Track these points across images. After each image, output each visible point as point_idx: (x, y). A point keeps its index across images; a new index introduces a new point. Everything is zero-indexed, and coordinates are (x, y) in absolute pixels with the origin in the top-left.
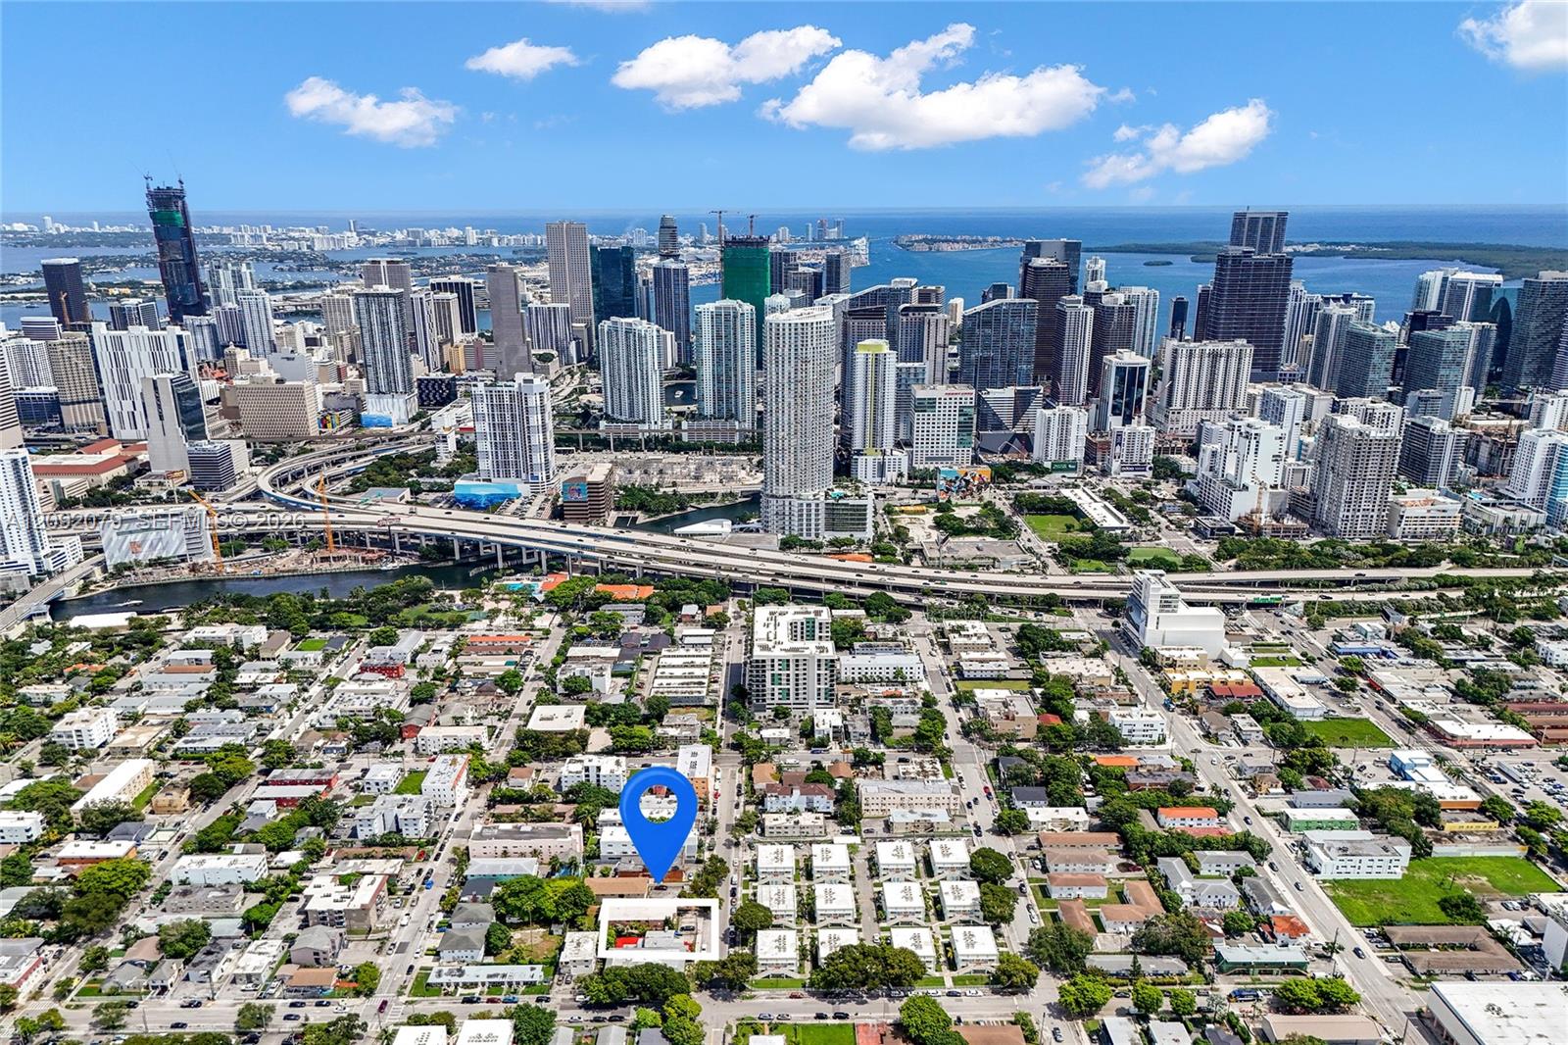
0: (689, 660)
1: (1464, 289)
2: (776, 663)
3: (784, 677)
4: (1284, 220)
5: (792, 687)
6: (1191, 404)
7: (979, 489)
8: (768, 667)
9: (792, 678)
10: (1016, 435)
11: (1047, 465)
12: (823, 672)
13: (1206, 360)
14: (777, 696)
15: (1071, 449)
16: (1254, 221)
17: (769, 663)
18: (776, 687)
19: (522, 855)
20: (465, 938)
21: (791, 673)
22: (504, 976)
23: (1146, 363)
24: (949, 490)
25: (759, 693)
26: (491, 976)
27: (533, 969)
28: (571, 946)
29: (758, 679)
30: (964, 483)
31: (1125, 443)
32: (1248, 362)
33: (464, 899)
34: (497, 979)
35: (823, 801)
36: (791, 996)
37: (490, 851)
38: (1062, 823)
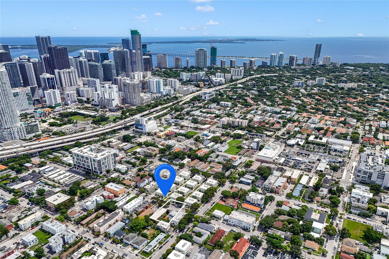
0: (58, 173)
1: (91, 54)
2: (103, 159)
3: (105, 162)
4: (50, 38)
6: (67, 86)
7: (49, 114)
8: (101, 161)
9: (107, 162)
10: (35, 100)
11: (54, 105)
12: (113, 157)
14: (104, 168)
15: (58, 100)
16: (42, 38)
18: (104, 166)
19: (114, 223)
20: (141, 240)
21: (106, 160)
22: (159, 239)
23: (54, 76)
24: (40, 116)
25: (100, 169)
26: (157, 241)
27: (161, 234)
28: (162, 226)
29: (99, 165)
30: (44, 114)
31: (70, 96)
32: (76, 73)
33: (122, 237)
34: (159, 241)
35: (151, 179)
36: (203, 206)
37: (105, 228)
38: (188, 162)
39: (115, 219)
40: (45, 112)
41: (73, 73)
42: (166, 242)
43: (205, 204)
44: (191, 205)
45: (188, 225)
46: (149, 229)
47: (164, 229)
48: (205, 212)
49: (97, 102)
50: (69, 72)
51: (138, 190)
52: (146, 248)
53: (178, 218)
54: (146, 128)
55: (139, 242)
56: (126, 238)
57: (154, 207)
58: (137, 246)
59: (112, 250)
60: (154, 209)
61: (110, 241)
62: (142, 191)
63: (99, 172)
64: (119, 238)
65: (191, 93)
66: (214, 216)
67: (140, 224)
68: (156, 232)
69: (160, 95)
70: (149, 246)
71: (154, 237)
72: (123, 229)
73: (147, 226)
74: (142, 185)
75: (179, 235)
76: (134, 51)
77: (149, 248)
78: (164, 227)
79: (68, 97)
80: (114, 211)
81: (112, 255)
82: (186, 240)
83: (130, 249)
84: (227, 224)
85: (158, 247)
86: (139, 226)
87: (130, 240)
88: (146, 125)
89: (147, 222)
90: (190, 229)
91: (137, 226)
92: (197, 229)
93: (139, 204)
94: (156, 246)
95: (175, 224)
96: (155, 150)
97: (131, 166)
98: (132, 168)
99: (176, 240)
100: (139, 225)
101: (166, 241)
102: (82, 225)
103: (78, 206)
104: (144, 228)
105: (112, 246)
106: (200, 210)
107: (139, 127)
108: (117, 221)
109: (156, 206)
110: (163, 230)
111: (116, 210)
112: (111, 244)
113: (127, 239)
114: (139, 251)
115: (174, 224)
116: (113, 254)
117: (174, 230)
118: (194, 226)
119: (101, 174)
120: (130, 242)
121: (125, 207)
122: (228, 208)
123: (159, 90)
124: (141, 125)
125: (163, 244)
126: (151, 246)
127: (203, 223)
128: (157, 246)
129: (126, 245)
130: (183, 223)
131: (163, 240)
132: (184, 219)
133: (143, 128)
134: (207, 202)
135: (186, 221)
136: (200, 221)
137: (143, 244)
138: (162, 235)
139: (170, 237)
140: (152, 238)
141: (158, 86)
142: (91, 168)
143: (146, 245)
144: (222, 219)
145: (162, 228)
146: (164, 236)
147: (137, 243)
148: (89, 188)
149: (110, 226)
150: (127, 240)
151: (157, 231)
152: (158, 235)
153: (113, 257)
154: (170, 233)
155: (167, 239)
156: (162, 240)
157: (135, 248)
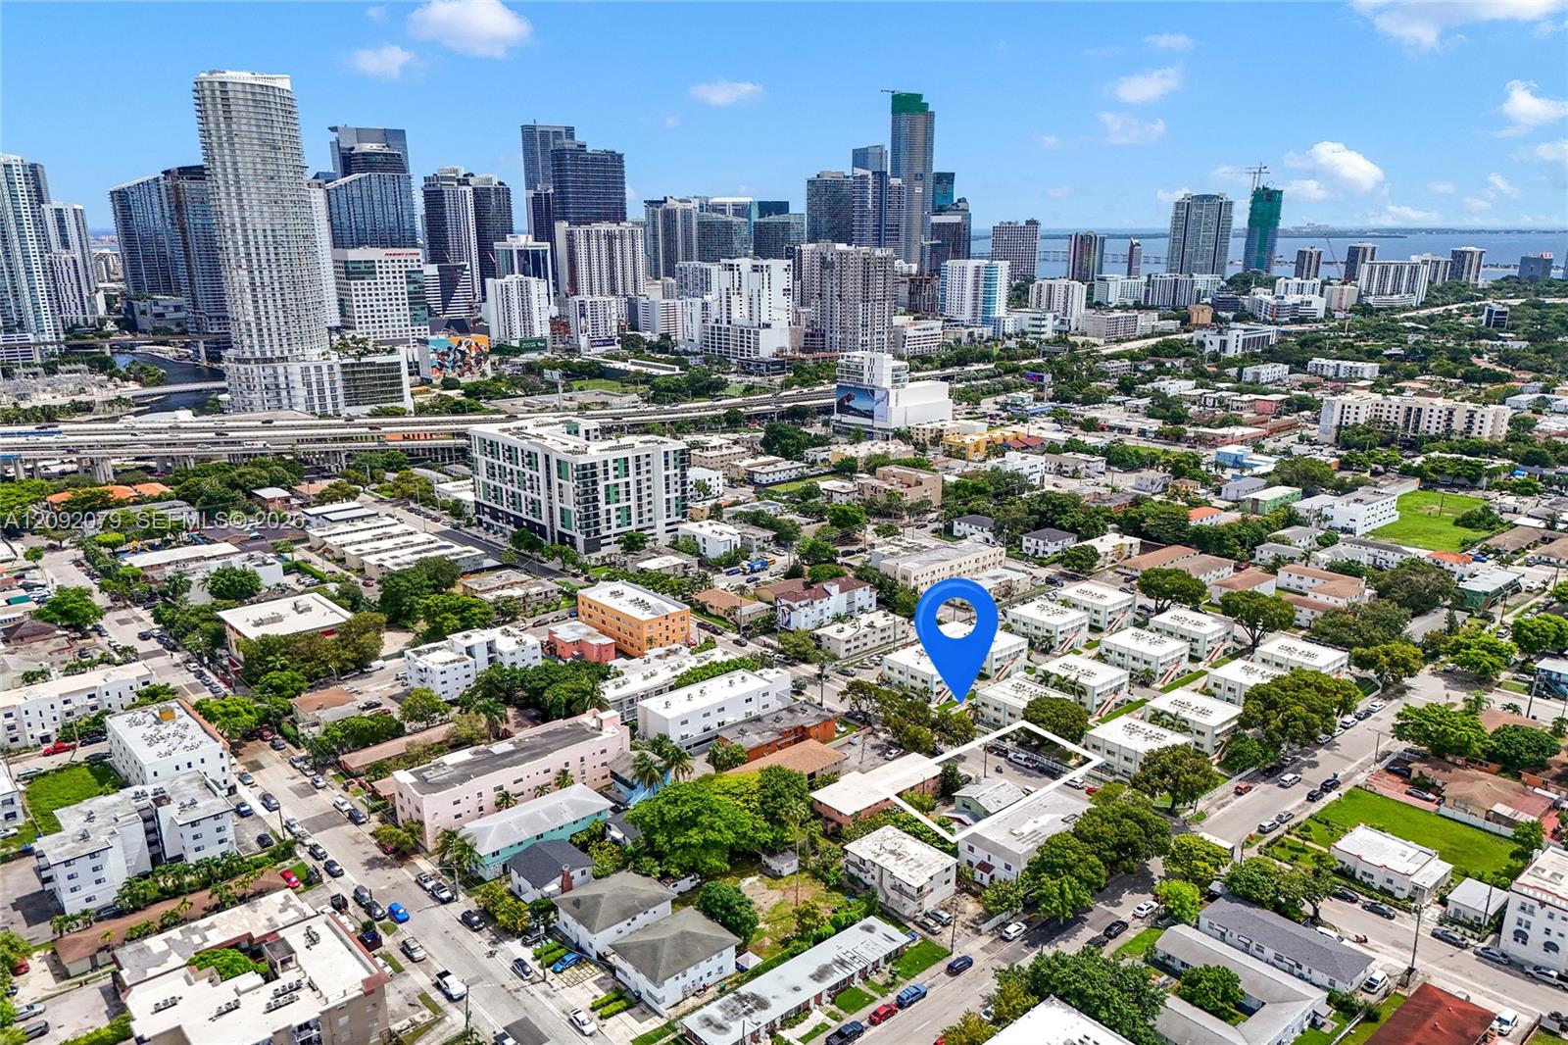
0: (379, 531)
1: (724, 210)
2: (611, 466)
3: (622, 489)
5: (633, 503)
7: (478, 362)
8: (601, 476)
9: (633, 488)
11: (515, 344)
12: (671, 472)
13: (603, 243)
14: (614, 522)
15: (536, 324)
16: (544, 134)
17: (600, 468)
18: (613, 507)
19: (541, 791)
20: (684, 936)
21: (632, 479)
22: (842, 963)
23: (547, 245)
24: (442, 366)
25: (590, 520)
26: (820, 975)
27: (870, 929)
28: (888, 862)
29: (589, 499)
30: (459, 355)
31: (588, 313)
32: (640, 243)
33: (552, 887)
34: (839, 976)
35: (865, 595)
36: (1239, 792)
37: (469, 805)
38: (1119, 550)
39: (555, 760)
40: (463, 348)
41: (628, 242)
42: (901, 1004)
43: (1253, 779)
44: (1134, 768)
45: (1114, 899)
46: (777, 876)
47: (899, 888)
48: (1262, 831)
49: (697, 341)
50: (610, 237)
51: (775, 643)
52: (713, 1011)
53: (1027, 829)
54: (892, 403)
55: (665, 952)
56: (577, 903)
57: (858, 745)
58: (638, 981)
59: (446, 973)
60: (853, 755)
61: (466, 903)
62: (801, 651)
63: (580, 539)
64: (531, 895)
65: (1146, 337)
66: (1347, 874)
67: (714, 812)
68: (828, 904)
69: (988, 331)
70: (741, 999)
71: (807, 933)
72: (590, 839)
73: (772, 853)
74: (803, 618)
75: (1027, 962)
76: (895, 182)
77: (734, 1014)
78: (901, 871)
79: (583, 315)
80: (570, 714)
81: (423, 1016)
82: (1094, 1015)
83: (583, 990)
84: (1485, 956)
85: (824, 1027)
86: (703, 830)
87: (598, 924)
88: (892, 393)
89: (773, 819)
90: (1129, 935)
91: (686, 823)
92: (1189, 943)
93: (755, 709)
94: (803, 1011)
95: (1000, 872)
96: (919, 483)
97: (769, 534)
98: (773, 547)
99: (990, 1000)
100: (704, 819)
101: (899, 991)
102: (346, 773)
103: (388, 677)
104: (746, 858)
105: (460, 945)
106: (1216, 815)
107: (857, 403)
108: (563, 780)
109: (871, 740)
110: (886, 895)
111: (584, 711)
112: (462, 932)
113: (585, 912)
114: (652, 1024)
115: (985, 867)
116: (435, 1008)
117: (988, 916)
118: (1168, 917)
119: (594, 555)
120: (599, 941)
121: (654, 704)
122: (1470, 833)
123: (986, 311)
124: (870, 393)
125: (871, 1008)
126: (762, 1004)
127: (1247, 899)
128: (817, 1017)
129: (568, 954)
130: (1069, 868)
131: (878, 980)
132: (1074, 841)
133: (878, 410)
134: (1271, 773)
135: (1093, 859)
136: (1216, 887)
137: (693, 973)
138: (876, 937)
139: (943, 965)
140: (785, 942)
141: (981, 290)
142: (545, 521)
143: (722, 991)
144: (1432, 913)
145: (887, 883)
146: (892, 947)
147: (649, 958)
148: (489, 597)
149: (505, 801)
150: (580, 920)
151: (838, 899)
152: (839, 927)
153: (421, 1031)
154: (945, 937)
155: (909, 976)
156: (864, 975)
157: (625, 999)
